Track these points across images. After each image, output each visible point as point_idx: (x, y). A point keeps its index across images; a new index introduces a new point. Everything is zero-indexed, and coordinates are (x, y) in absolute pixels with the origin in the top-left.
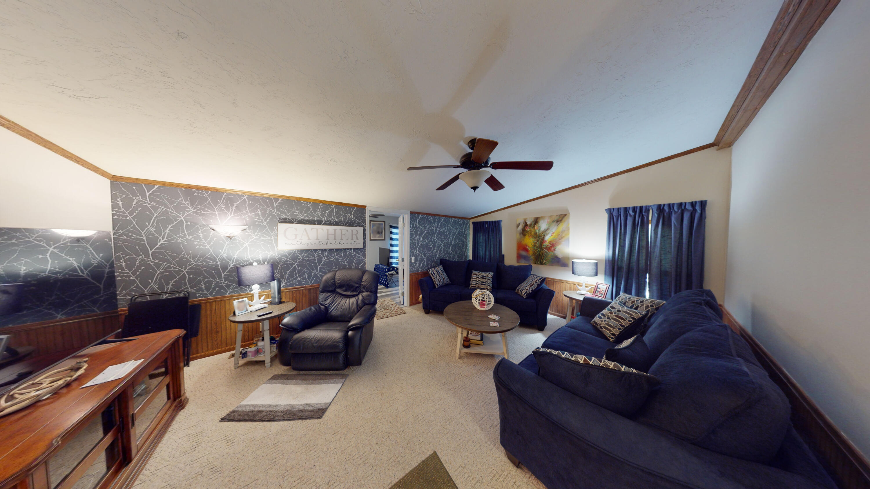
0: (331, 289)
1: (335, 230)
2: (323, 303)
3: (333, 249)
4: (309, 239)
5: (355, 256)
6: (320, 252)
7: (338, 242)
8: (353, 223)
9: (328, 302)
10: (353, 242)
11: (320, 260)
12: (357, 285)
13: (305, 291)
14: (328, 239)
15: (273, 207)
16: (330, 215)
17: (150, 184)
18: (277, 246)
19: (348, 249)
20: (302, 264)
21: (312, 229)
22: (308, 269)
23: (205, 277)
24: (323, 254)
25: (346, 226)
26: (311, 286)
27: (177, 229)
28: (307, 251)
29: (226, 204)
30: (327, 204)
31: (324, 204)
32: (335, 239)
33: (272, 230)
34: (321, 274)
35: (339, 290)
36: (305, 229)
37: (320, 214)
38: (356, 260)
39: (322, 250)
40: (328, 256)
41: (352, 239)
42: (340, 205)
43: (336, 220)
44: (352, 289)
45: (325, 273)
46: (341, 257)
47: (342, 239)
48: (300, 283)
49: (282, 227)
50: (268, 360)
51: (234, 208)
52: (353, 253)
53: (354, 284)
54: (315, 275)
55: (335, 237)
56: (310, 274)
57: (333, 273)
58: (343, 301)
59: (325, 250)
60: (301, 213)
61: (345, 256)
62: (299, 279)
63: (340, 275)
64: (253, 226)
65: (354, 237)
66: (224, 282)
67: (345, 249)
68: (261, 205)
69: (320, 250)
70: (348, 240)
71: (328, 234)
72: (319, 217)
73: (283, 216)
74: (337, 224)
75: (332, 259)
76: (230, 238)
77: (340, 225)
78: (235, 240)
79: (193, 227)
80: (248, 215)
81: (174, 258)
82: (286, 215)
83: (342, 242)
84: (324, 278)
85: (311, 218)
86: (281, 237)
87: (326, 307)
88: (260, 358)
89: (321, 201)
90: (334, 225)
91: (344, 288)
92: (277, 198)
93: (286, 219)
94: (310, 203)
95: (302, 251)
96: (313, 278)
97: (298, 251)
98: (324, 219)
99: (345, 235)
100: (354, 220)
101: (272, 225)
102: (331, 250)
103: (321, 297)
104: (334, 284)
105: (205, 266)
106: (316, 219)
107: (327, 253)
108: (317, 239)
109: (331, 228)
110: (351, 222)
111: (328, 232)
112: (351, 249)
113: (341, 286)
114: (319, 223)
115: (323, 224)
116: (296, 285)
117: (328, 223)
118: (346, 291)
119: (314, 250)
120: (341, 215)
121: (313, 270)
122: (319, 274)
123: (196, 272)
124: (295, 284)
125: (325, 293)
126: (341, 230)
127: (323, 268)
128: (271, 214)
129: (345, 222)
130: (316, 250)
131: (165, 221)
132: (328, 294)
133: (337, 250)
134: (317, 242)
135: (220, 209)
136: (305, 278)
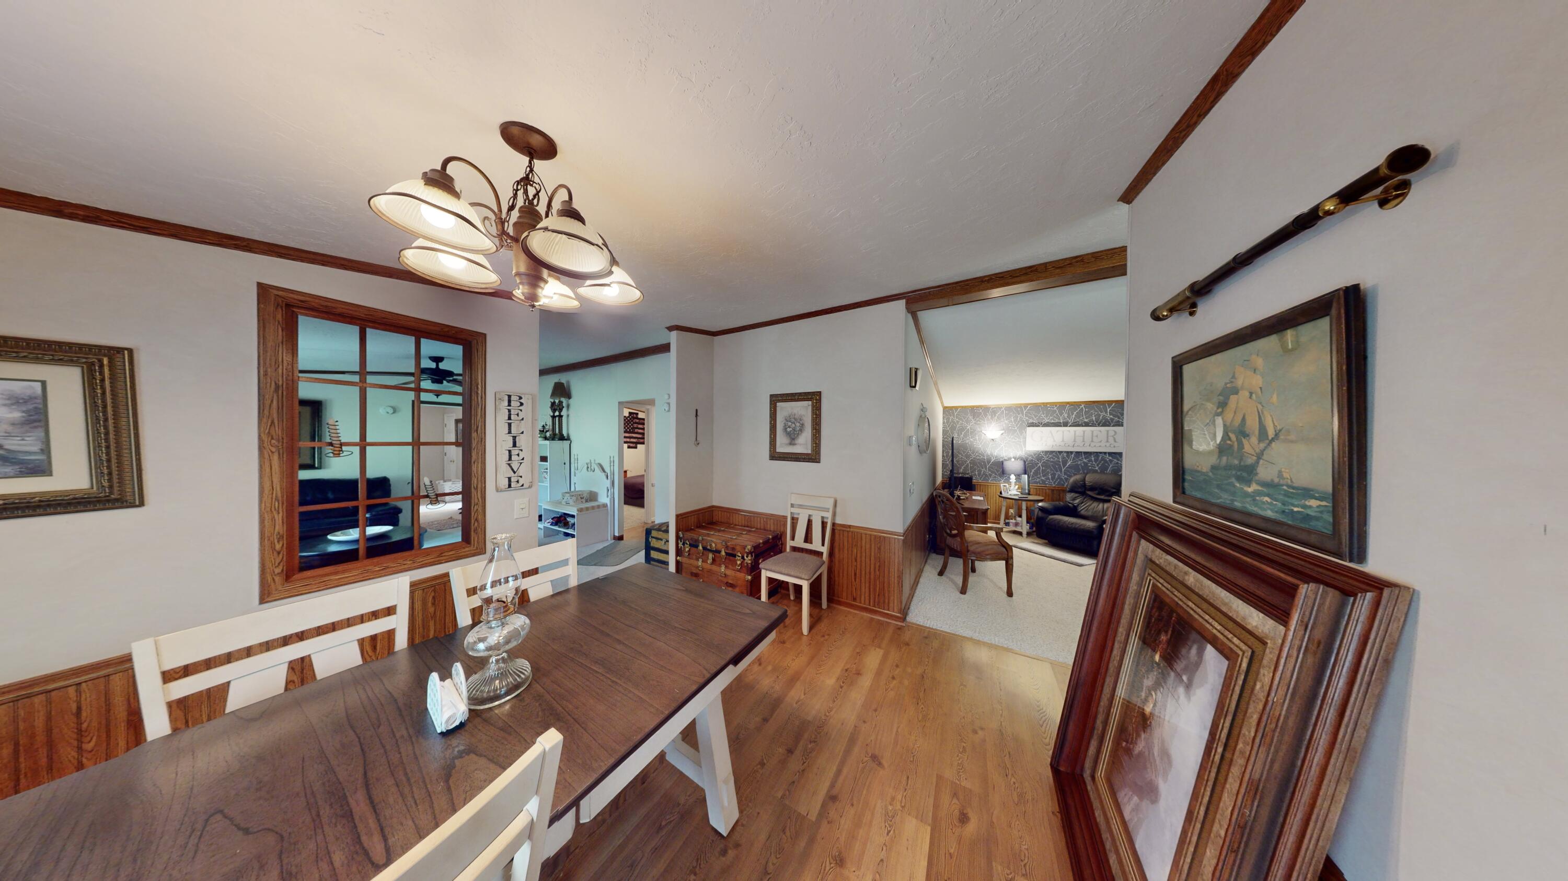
0: (1080, 490)
1: (1084, 432)
2: (1071, 502)
3: (1081, 452)
4: (1054, 441)
5: (1111, 461)
6: (1065, 455)
7: (1087, 444)
8: (1109, 422)
9: (1077, 501)
10: (1108, 444)
11: (1065, 463)
12: (1114, 490)
13: (1047, 491)
14: (1075, 441)
15: (1023, 414)
16: (1078, 416)
17: (956, 408)
18: (1025, 447)
19: (1101, 453)
20: (1045, 465)
21: (1057, 431)
22: (1051, 470)
23: (978, 467)
24: (1068, 456)
25: (1099, 425)
26: (1054, 487)
27: (966, 435)
28: (1052, 452)
29: (992, 415)
30: (1074, 405)
31: (1072, 405)
32: (1083, 441)
33: (1021, 433)
34: (1066, 476)
35: (1089, 493)
36: (1051, 432)
37: (1066, 415)
38: (1112, 467)
39: (1067, 452)
40: (1074, 459)
41: (1107, 441)
42: (1091, 404)
43: (1086, 420)
44: (1108, 494)
45: (1071, 476)
46: (1091, 461)
47: (1092, 441)
48: (1044, 482)
49: (1030, 430)
50: (1025, 533)
51: (996, 418)
52: (1108, 458)
53: (1109, 489)
54: (1059, 477)
55: (1084, 438)
56: (1053, 475)
57: (1084, 475)
58: (1095, 504)
59: (1072, 452)
60: (1047, 417)
61: (1096, 460)
62: (1043, 478)
63: (1090, 479)
64: (1008, 430)
65: (1111, 439)
66: (988, 472)
67: (1097, 453)
68: (1014, 413)
69: (1065, 452)
70: (1101, 442)
71: (1075, 436)
72: (1065, 419)
73: (1031, 421)
74: (1087, 425)
75: (1079, 463)
76: (993, 440)
77: (1091, 426)
78: (996, 441)
79: (973, 432)
80: (1005, 422)
81: (964, 452)
82: (1033, 419)
83: (1093, 444)
84: (1072, 480)
85: (1057, 421)
86: (1028, 440)
87: (1074, 506)
88: (1018, 529)
89: (1068, 403)
90: (1083, 426)
91: (1097, 492)
92: (1026, 405)
93: (1033, 423)
94: (1056, 406)
95: (1046, 452)
96: (1057, 479)
97: (1043, 452)
98: (1071, 421)
99: (1097, 436)
100: (1111, 419)
101: (1022, 429)
102: (1077, 453)
103: (1069, 497)
104: (1084, 485)
105: (978, 459)
106: (1061, 421)
107: (1073, 456)
108: (1063, 441)
109: (1079, 430)
110: (1107, 421)
111: (1075, 434)
112: (1105, 453)
113: (1092, 489)
114: (1065, 424)
115: (1070, 426)
116: (1040, 484)
117: (1076, 424)
118: (1099, 494)
119: (1059, 452)
120: (1092, 414)
121: (1057, 471)
122: (1064, 477)
123: (974, 462)
124: (1039, 482)
125: (1072, 494)
126: (1093, 432)
127: (1068, 471)
128: (1021, 419)
129: (1097, 422)
130: (1060, 452)
131: (962, 429)
132: (1077, 495)
133: (1085, 453)
134: (1062, 444)
135: (988, 420)
136: (1048, 479)
